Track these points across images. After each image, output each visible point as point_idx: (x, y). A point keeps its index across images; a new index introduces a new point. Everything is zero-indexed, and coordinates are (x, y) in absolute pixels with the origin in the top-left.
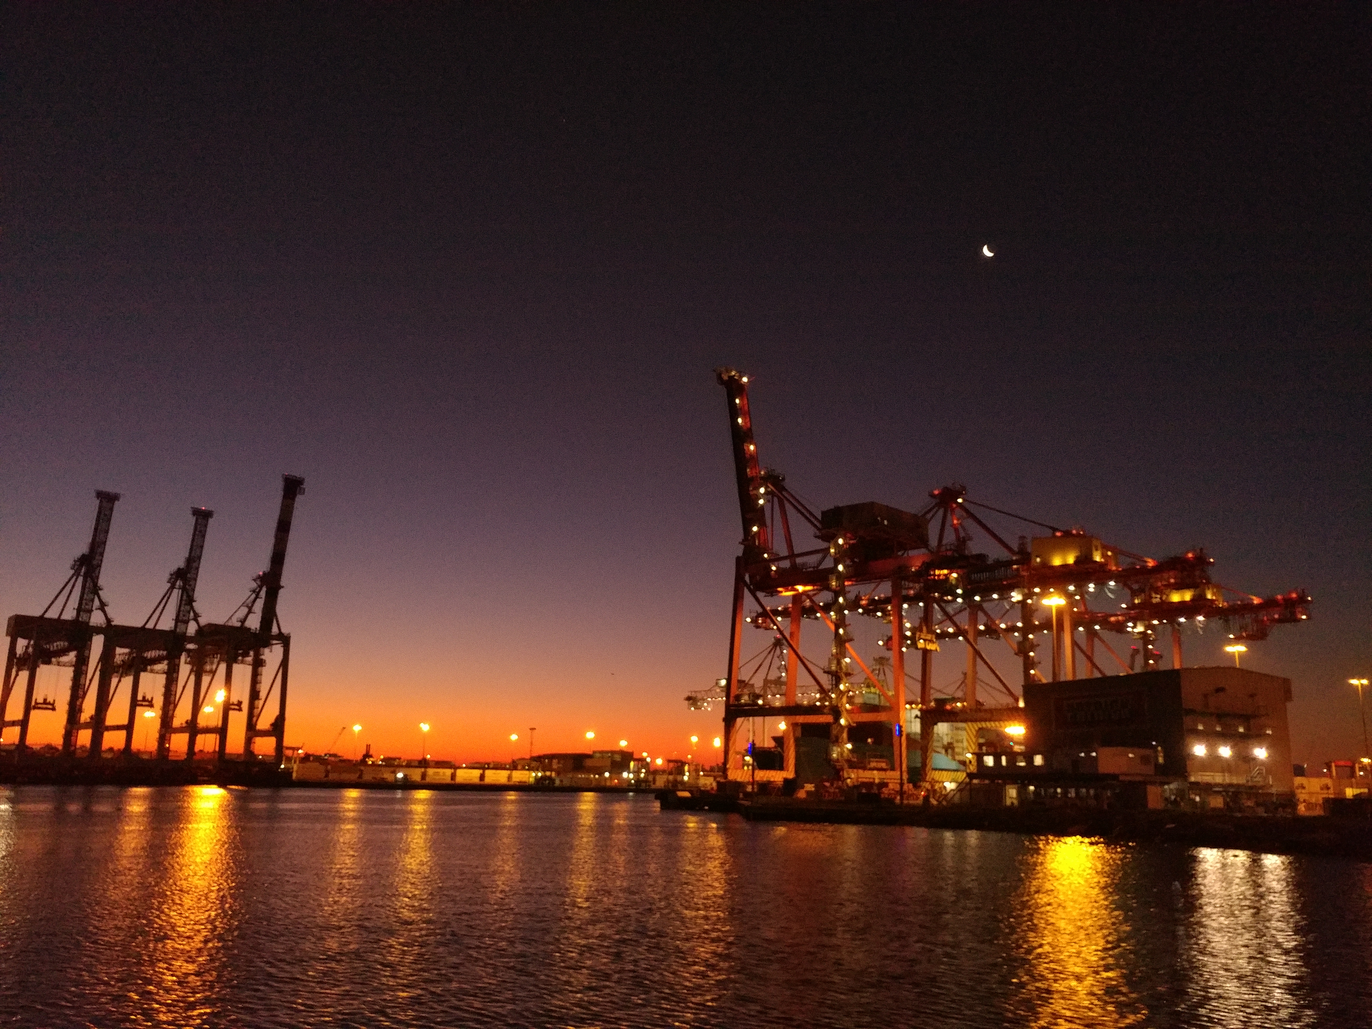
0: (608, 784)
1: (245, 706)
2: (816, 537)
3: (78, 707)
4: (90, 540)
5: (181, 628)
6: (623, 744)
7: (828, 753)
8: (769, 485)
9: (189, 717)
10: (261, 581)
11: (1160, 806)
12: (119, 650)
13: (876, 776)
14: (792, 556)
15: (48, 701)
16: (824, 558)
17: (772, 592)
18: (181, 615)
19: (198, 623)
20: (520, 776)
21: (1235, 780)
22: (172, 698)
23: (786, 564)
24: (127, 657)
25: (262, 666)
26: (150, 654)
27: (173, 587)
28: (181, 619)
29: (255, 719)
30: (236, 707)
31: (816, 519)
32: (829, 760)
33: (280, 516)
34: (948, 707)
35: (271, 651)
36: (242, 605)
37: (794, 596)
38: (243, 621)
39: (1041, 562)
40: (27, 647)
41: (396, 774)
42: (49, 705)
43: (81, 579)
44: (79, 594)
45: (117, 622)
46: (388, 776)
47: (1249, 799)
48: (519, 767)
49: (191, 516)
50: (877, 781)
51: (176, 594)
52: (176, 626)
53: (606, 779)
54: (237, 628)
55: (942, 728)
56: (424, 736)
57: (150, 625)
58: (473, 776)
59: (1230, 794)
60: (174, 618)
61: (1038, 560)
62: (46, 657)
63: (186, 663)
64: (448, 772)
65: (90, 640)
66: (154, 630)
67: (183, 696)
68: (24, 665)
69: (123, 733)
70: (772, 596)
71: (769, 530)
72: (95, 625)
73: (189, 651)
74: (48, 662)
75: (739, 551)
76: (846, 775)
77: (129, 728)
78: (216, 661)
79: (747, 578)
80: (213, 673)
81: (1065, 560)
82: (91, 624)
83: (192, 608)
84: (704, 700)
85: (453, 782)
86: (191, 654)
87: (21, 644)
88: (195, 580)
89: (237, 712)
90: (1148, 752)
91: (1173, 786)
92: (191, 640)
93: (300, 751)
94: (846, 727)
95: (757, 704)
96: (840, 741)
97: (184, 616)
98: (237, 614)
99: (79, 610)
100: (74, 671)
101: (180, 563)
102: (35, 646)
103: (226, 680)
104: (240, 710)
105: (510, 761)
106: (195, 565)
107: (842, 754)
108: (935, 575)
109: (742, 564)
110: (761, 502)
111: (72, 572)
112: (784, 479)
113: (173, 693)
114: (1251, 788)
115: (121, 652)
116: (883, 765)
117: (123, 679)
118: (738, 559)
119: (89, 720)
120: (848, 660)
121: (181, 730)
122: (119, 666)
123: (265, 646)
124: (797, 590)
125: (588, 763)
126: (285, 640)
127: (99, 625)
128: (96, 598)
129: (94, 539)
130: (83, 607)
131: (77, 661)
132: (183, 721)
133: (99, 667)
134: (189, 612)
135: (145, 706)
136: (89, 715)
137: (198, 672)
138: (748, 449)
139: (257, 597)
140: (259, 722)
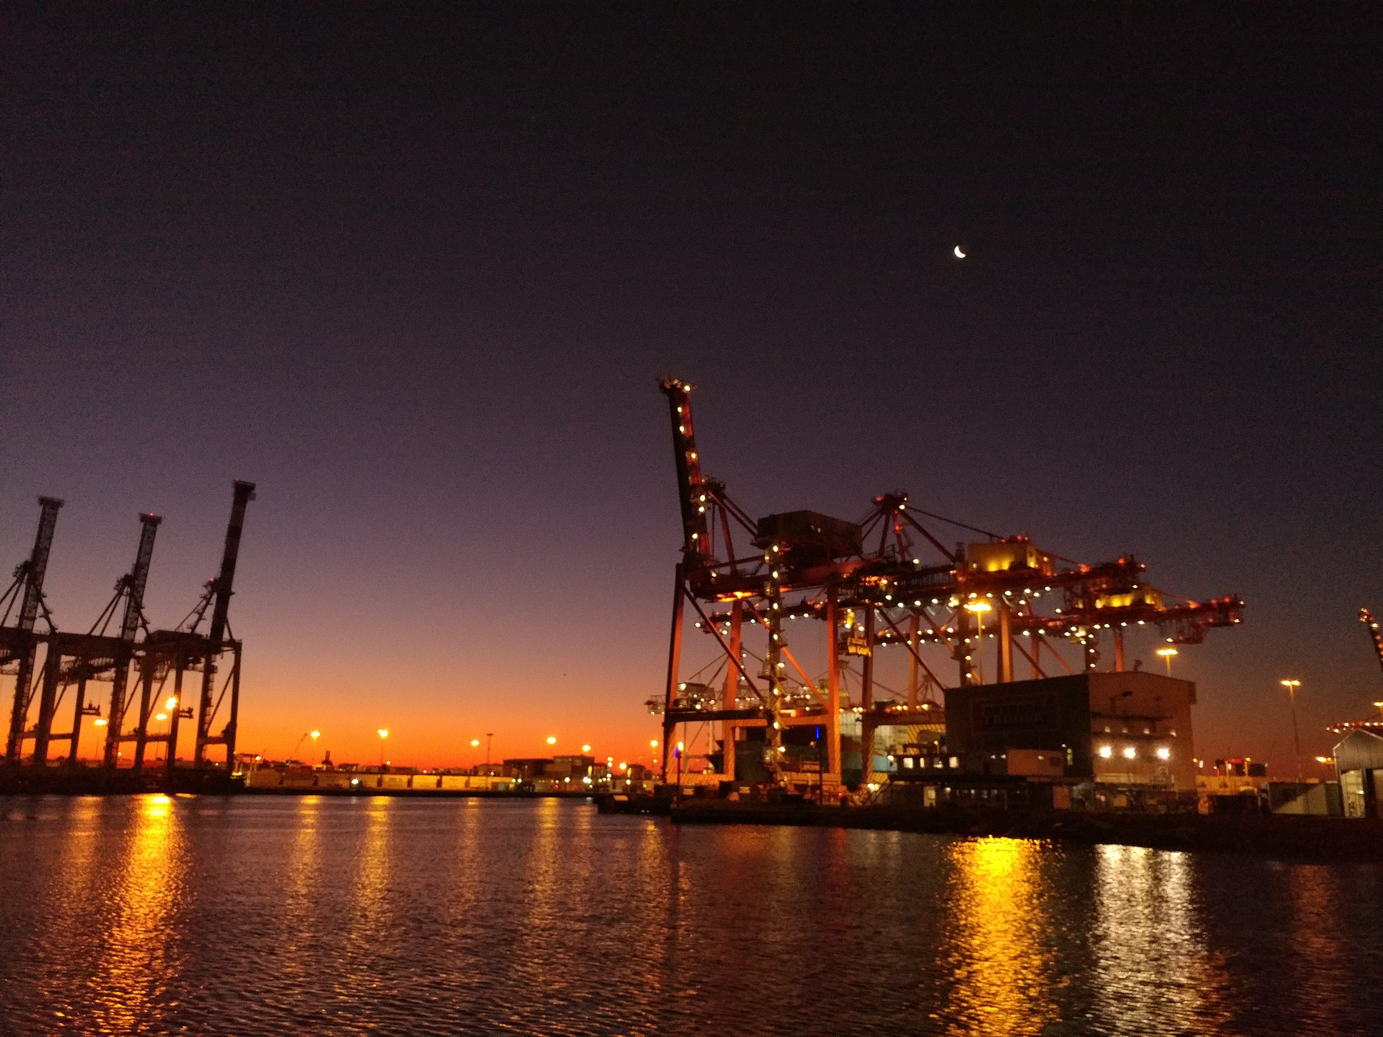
0: (569, 789)
1: (196, 713)
2: (752, 544)
3: (21, 716)
4: (33, 547)
5: (128, 635)
6: (586, 749)
7: (761, 756)
8: (710, 493)
9: (137, 724)
10: (212, 588)
11: (1067, 805)
12: (64, 658)
13: (811, 779)
14: (733, 562)
16: (761, 565)
17: (712, 598)
18: (129, 622)
19: (147, 630)
20: (477, 782)
21: (1139, 780)
22: (120, 706)
23: (726, 571)
24: (71, 665)
25: (214, 673)
26: (97, 662)
27: (120, 594)
28: (128, 626)
29: (206, 726)
30: (186, 714)
31: (754, 525)
32: (762, 763)
33: (231, 522)
34: (888, 710)
35: (222, 658)
36: (193, 611)
37: (734, 602)
38: (194, 628)
39: (978, 567)
41: (351, 781)
43: (23, 587)
44: (22, 602)
45: (61, 629)
46: (344, 783)
47: (1152, 798)
48: (481, 773)
49: (139, 522)
50: (810, 783)
51: (123, 600)
52: (123, 633)
53: (566, 784)
54: (187, 634)
55: (884, 732)
56: (383, 742)
57: (97, 633)
58: (429, 782)
59: (1134, 793)
60: (122, 625)
61: (975, 566)
63: (134, 670)
64: (405, 778)
65: (34, 648)
66: (101, 637)
67: (131, 703)
69: (68, 742)
70: (713, 602)
71: (710, 537)
72: (38, 633)
73: (138, 658)
75: (680, 557)
76: (779, 778)
77: (74, 737)
78: (166, 667)
79: (688, 585)
80: (163, 680)
81: (1000, 565)
82: (35, 631)
83: (140, 615)
85: (410, 788)
86: (141, 661)
88: (144, 586)
89: (187, 719)
90: (1056, 754)
91: (1080, 787)
92: (140, 647)
93: (258, 758)
94: (780, 730)
95: (694, 709)
96: (773, 744)
97: (132, 623)
98: (186, 622)
99: (22, 618)
100: (18, 680)
101: (128, 569)
103: (176, 688)
104: (191, 717)
105: (472, 767)
106: (143, 571)
107: (774, 757)
108: (865, 581)
109: (682, 571)
110: (702, 509)
111: (15, 579)
112: (724, 487)
113: (121, 701)
114: (1154, 787)
115: (66, 661)
116: (817, 768)
117: (68, 688)
118: (678, 566)
119: (32, 729)
120: (781, 665)
121: (129, 738)
122: (64, 674)
123: (217, 653)
124: (736, 597)
125: (549, 768)
126: (236, 647)
127: (42, 633)
128: (40, 606)
129: (37, 546)
130: (26, 615)
131: (21, 669)
132: (131, 729)
133: (43, 676)
134: (137, 619)
135: (92, 714)
136: (33, 724)
137: (147, 679)
138: (691, 458)
139: (207, 604)
140: (210, 729)
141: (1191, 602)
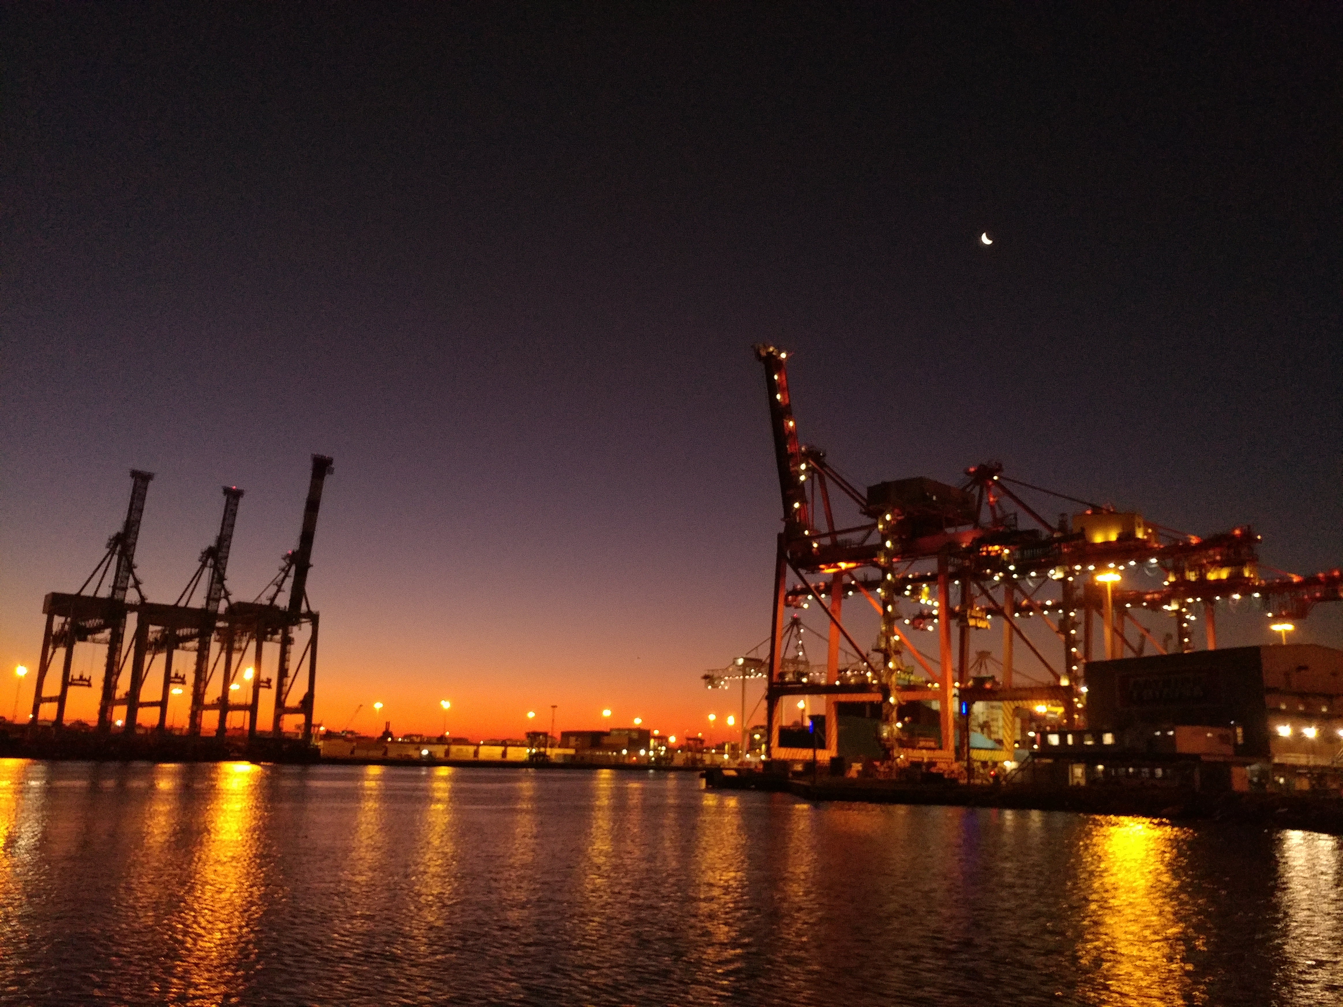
0: (626, 761)
1: (274, 684)
2: (861, 513)
3: (112, 684)
4: (125, 519)
5: (212, 606)
6: (638, 721)
7: (878, 732)
8: (811, 462)
9: (219, 693)
10: (290, 560)
11: (1246, 788)
12: (152, 628)
13: (925, 755)
14: (833, 533)
15: (84, 677)
16: (869, 534)
17: (814, 569)
18: (212, 593)
19: (228, 601)
21: (1320, 762)
22: (203, 676)
23: (827, 541)
24: (159, 635)
25: (291, 644)
26: (182, 632)
27: (204, 566)
28: (212, 598)
29: (283, 697)
30: (265, 685)
31: (861, 495)
32: (879, 739)
33: (310, 495)
34: (986, 686)
35: (300, 629)
36: (271, 584)
37: (835, 574)
38: (273, 599)
39: (1083, 538)
40: (63, 625)
41: (421, 751)
42: (85, 682)
43: (116, 558)
44: (114, 574)
45: (150, 600)
46: (413, 753)
47: (1334, 781)
49: (222, 495)
50: (926, 760)
51: (207, 572)
52: (208, 604)
53: (624, 757)
54: (265, 606)
55: (979, 707)
56: (445, 713)
57: (182, 604)
58: (495, 752)
59: (1316, 776)
60: (206, 596)
62: (82, 634)
63: (216, 641)
64: (471, 749)
65: (125, 617)
66: (185, 609)
67: (214, 674)
68: (61, 642)
69: (157, 710)
70: (813, 572)
71: (810, 506)
72: (130, 602)
73: (219, 629)
74: (84, 639)
75: (781, 528)
76: (896, 755)
77: (163, 704)
78: (245, 639)
79: (789, 554)
80: (243, 651)
81: (1107, 536)
82: (126, 602)
83: (223, 586)
84: (721, 679)
85: (476, 759)
86: (220, 632)
87: (58, 621)
88: (227, 558)
89: (266, 690)
90: (1225, 731)
91: (1255, 767)
92: (221, 618)
93: (322, 729)
94: (895, 705)
95: (801, 682)
96: (890, 719)
97: (216, 594)
98: (265, 593)
99: (115, 588)
100: (110, 649)
102: (72, 624)
103: (256, 658)
104: (269, 687)
105: (522, 738)
106: (226, 543)
107: (892, 732)
108: (986, 551)
109: (784, 541)
110: (802, 478)
111: (108, 550)
112: (824, 456)
113: (204, 670)
115: (154, 630)
116: (932, 744)
117: (156, 656)
118: (780, 536)
119: (123, 697)
120: (897, 638)
121: (212, 707)
122: (151, 644)
123: (294, 625)
124: (840, 567)
125: (606, 740)
126: (314, 618)
127: (133, 603)
128: (131, 577)
129: (129, 518)
130: (118, 585)
131: (111, 639)
132: (215, 698)
133: (134, 644)
134: (220, 590)
135: (178, 683)
136: (124, 692)
137: (229, 651)
138: (788, 425)
139: (286, 575)
140: (288, 699)
141: (1293, 576)
